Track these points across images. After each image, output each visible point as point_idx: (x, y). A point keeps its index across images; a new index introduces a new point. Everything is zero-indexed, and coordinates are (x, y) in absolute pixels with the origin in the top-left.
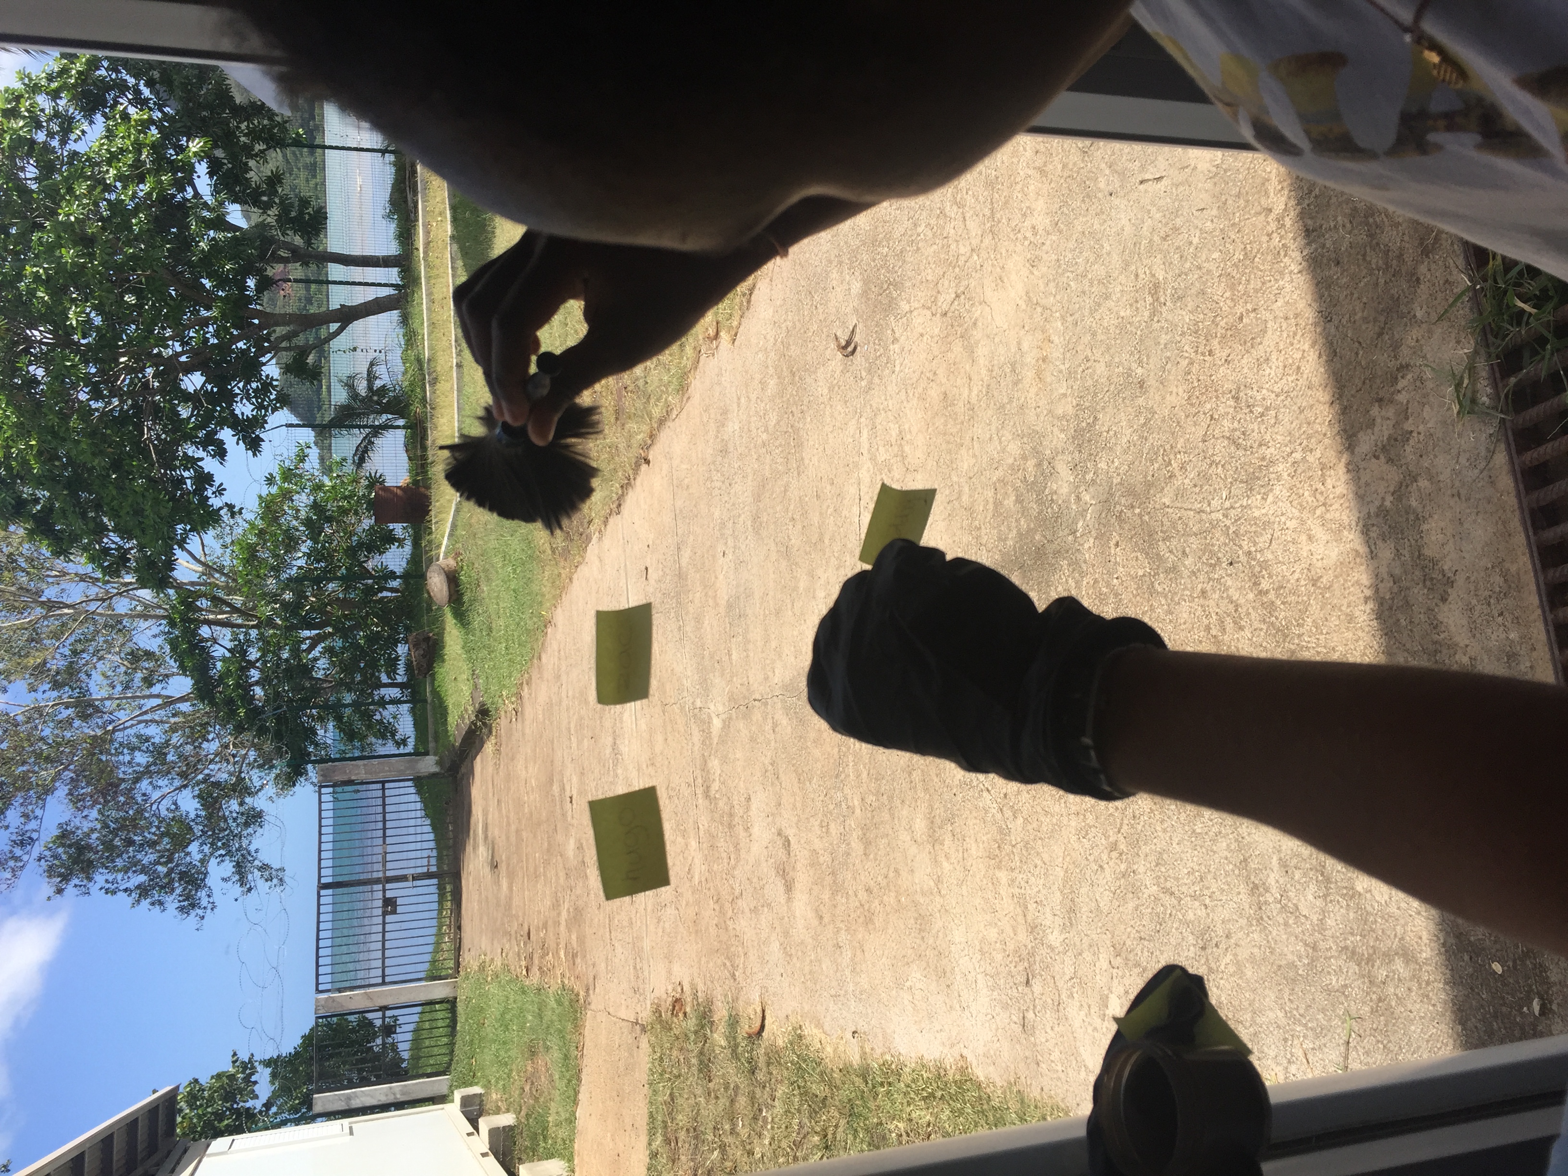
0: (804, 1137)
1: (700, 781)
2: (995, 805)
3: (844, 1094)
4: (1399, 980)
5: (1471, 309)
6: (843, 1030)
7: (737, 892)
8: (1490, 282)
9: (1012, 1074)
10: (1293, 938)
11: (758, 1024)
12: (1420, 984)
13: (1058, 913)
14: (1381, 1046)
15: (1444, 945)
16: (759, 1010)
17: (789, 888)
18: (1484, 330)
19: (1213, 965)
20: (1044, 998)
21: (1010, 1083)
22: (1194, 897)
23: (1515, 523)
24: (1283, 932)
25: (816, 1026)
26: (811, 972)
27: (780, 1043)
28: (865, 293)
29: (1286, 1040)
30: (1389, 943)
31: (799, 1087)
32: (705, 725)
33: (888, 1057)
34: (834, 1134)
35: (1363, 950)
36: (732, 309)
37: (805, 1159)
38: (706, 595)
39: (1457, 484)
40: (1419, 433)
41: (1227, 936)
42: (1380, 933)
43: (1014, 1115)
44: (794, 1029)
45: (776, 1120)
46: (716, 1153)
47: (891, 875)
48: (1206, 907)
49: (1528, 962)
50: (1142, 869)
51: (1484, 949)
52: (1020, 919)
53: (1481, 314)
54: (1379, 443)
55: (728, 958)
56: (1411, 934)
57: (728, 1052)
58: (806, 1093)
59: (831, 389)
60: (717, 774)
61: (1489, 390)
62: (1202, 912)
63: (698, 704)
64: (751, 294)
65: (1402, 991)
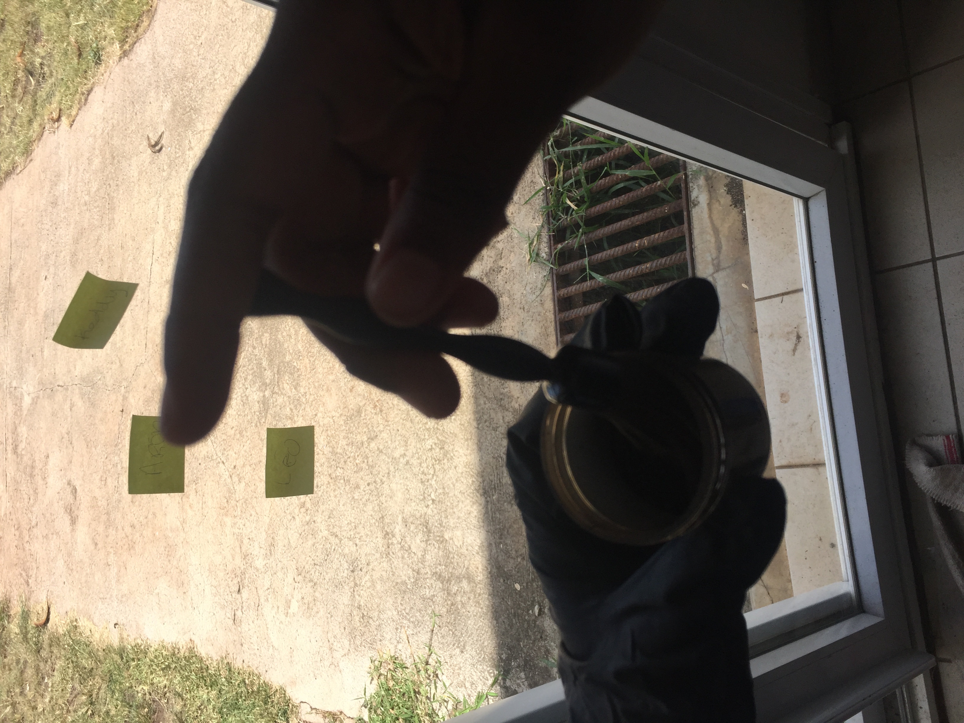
0: (75, 697)
1: (10, 441)
2: (227, 473)
3: (106, 666)
4: (464, 592)
5: (543, 201)
6: (108, 622)
7: (33, 523)
8: (555, 186)
9: (224, 651)
10: (406, 566)
11: (44, 617)
12: (475, 595)
13: (263, 546)
14: (451, 633)
15: (490, 573)
16: (45, 608)
17: (73, 521)
18: (548, 214)
19: (358, 582)
20: (249, 601)
21: (222, 658)
22: (350, 539)
23: (552, 329)
24: (400, 562)
25: (88, 619)
26: (86, 582)
27: (61, 631)
28: (173, 111)
29: (397, 629)
30: (460, 570)
31: (72, 662)
32: (18, 401)
33: (139, 641)
34: (98, 694)
35: (446, 575)
36: (72, 102)
37: (75, 711)
38: (29, 306)
39: (523, 302)
40: (507, 269)
41: (368, 564)
42: (456, 564)
43: (224, 680)
44: (72, 622)
45: (55, 685)
46: (8, 709)
47: (150, 516)
48: (356, 545)
49: (534, 584)
50: (319, 520)
51: (511, 576)
52: (238, 550)
53: (548, 204)
54: (484, 271)
55: (24, 570)
56: (473, 566)
57: (20, 637)
58: (77, 666)
59: (140, 173)
60: (24, 437)
61: (547, 250)
62: (354, 549)
63: (14, 384)
64: (88, 95)
65: (465, 599)
